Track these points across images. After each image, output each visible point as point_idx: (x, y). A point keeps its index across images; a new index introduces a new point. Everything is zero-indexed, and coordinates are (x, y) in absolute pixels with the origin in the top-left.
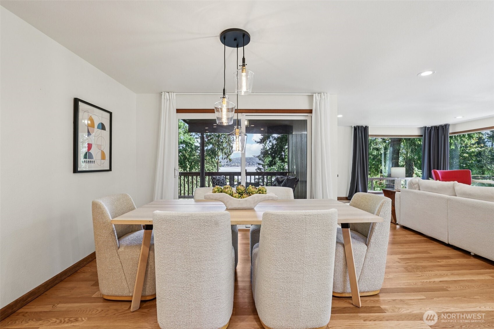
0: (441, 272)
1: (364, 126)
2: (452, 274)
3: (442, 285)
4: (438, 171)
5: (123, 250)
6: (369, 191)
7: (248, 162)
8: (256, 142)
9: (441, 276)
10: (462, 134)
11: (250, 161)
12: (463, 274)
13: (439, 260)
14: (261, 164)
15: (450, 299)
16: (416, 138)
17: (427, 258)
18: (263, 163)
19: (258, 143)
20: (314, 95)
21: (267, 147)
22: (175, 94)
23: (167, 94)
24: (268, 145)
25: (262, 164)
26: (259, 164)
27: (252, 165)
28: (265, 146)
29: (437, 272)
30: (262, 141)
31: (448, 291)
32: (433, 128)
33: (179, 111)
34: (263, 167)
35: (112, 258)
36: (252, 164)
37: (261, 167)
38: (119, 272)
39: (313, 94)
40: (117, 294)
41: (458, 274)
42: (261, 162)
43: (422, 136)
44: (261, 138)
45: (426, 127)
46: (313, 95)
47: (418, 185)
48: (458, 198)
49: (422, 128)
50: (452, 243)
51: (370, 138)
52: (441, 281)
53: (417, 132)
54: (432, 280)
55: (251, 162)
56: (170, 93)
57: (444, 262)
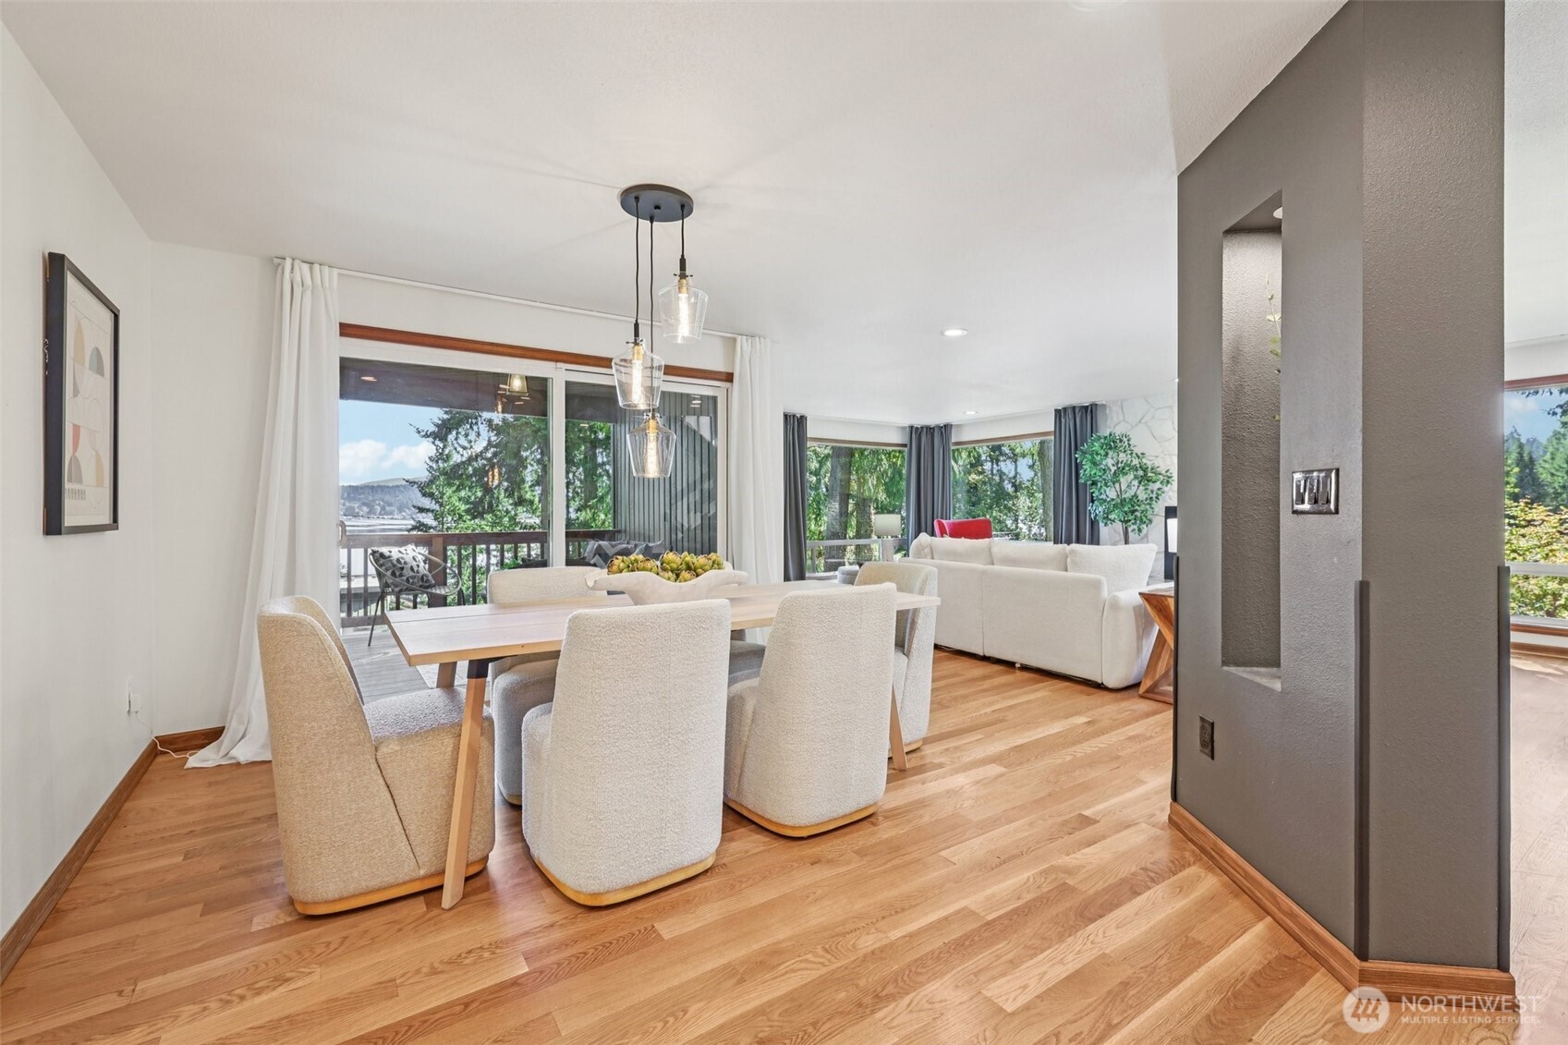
0: (990, 699)
1: (798, 416)
2: (1004, 698)
3: (995, 716)
4: (944, 521)
5: (397, 748)
6: (807, 575)
7: (364, 504)
8: (419, 432)
9: (992, 704)
10: (970, 446)
11: (374, 501)
12: (1016, 696)
13: (979, 683)
14: (428, 510)
15: (1013, 730)
16: (895, 451)
17: (961, 682)
18: (437, 507)
19: (426, 436)
20: (739, 338)
21: (450, 451)
22: (336, 271)
23: (306, 267)
24: (456, 445)
25: (433, 511)
26: (421, 510)
27: (380, 514)
28: (445, 447)
29: (984, 700)
30: (441, 433)
31: (1007, 721)
32: (925, 430)
33: (347, 330)
34: (435, 519)
35: (358, 780)
36: (383, 508)
37: (428, 520)
38: (383, 817)
39: (735, 336)
40: (375, 883)
41: (1011, 697)
42: (427, 503)
43: (905, 446)
44: (440, 422)
45: (912, 427)
46: (735, 340)
47: (931, 548)
48: (997, 568)
49: (904, 428)
50: (988, 654)
51: (809, 444)
52: (993, 711)
53: (896, 438)
54: (983, 712)
55: (379, 505)
56: (316, 267)
57: (987, 684)
